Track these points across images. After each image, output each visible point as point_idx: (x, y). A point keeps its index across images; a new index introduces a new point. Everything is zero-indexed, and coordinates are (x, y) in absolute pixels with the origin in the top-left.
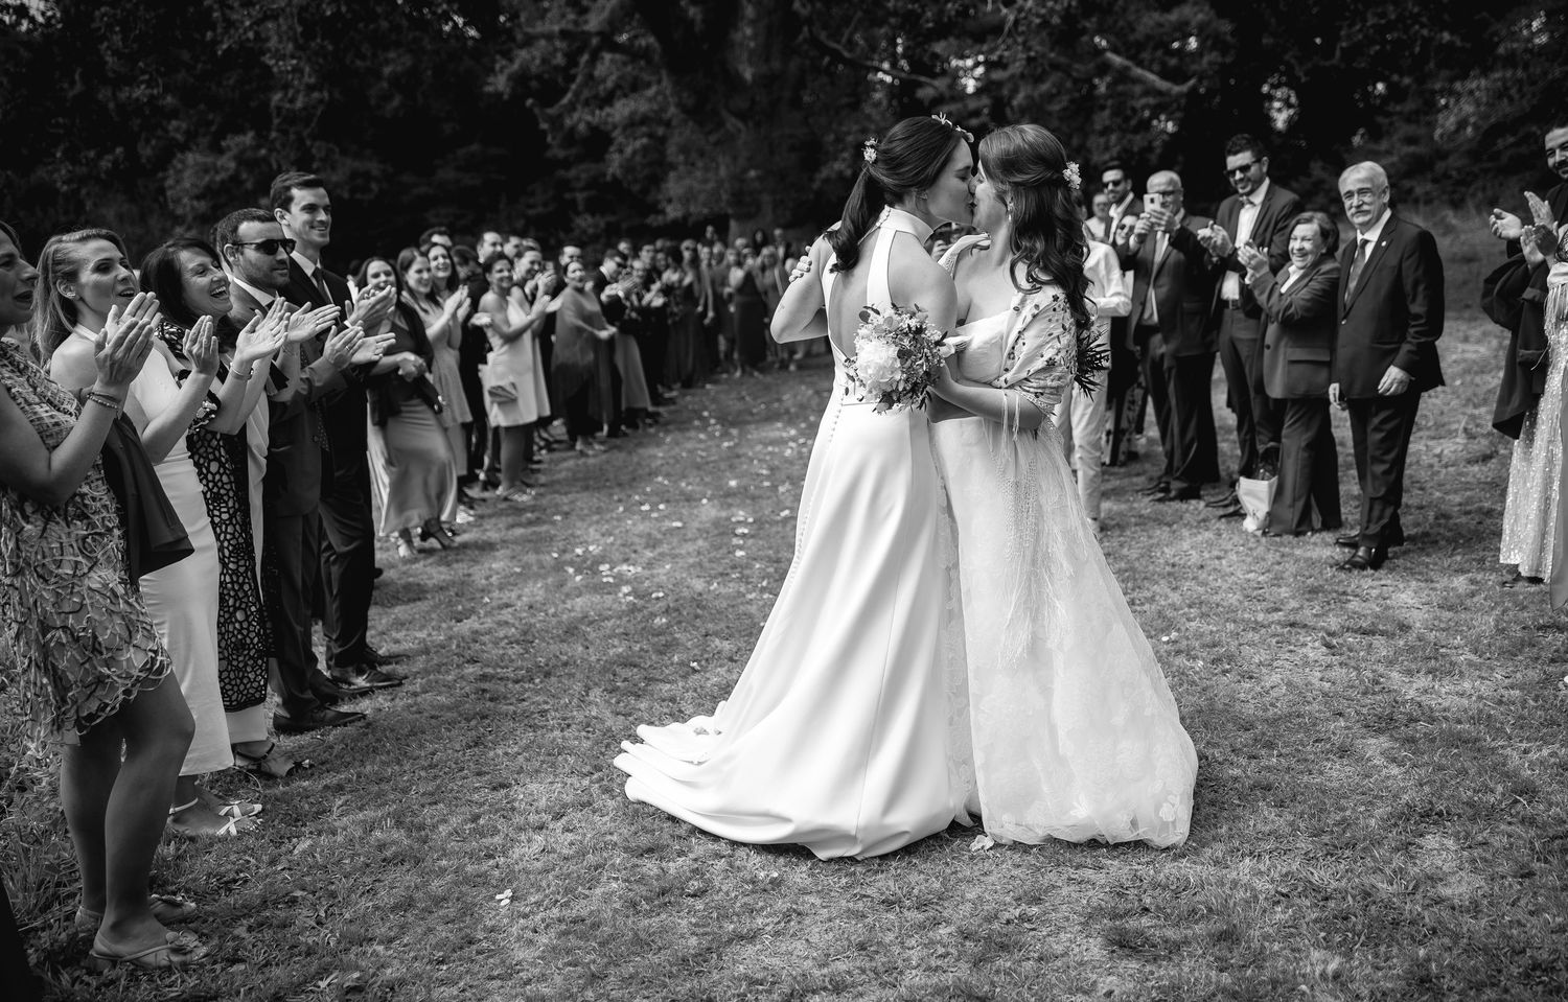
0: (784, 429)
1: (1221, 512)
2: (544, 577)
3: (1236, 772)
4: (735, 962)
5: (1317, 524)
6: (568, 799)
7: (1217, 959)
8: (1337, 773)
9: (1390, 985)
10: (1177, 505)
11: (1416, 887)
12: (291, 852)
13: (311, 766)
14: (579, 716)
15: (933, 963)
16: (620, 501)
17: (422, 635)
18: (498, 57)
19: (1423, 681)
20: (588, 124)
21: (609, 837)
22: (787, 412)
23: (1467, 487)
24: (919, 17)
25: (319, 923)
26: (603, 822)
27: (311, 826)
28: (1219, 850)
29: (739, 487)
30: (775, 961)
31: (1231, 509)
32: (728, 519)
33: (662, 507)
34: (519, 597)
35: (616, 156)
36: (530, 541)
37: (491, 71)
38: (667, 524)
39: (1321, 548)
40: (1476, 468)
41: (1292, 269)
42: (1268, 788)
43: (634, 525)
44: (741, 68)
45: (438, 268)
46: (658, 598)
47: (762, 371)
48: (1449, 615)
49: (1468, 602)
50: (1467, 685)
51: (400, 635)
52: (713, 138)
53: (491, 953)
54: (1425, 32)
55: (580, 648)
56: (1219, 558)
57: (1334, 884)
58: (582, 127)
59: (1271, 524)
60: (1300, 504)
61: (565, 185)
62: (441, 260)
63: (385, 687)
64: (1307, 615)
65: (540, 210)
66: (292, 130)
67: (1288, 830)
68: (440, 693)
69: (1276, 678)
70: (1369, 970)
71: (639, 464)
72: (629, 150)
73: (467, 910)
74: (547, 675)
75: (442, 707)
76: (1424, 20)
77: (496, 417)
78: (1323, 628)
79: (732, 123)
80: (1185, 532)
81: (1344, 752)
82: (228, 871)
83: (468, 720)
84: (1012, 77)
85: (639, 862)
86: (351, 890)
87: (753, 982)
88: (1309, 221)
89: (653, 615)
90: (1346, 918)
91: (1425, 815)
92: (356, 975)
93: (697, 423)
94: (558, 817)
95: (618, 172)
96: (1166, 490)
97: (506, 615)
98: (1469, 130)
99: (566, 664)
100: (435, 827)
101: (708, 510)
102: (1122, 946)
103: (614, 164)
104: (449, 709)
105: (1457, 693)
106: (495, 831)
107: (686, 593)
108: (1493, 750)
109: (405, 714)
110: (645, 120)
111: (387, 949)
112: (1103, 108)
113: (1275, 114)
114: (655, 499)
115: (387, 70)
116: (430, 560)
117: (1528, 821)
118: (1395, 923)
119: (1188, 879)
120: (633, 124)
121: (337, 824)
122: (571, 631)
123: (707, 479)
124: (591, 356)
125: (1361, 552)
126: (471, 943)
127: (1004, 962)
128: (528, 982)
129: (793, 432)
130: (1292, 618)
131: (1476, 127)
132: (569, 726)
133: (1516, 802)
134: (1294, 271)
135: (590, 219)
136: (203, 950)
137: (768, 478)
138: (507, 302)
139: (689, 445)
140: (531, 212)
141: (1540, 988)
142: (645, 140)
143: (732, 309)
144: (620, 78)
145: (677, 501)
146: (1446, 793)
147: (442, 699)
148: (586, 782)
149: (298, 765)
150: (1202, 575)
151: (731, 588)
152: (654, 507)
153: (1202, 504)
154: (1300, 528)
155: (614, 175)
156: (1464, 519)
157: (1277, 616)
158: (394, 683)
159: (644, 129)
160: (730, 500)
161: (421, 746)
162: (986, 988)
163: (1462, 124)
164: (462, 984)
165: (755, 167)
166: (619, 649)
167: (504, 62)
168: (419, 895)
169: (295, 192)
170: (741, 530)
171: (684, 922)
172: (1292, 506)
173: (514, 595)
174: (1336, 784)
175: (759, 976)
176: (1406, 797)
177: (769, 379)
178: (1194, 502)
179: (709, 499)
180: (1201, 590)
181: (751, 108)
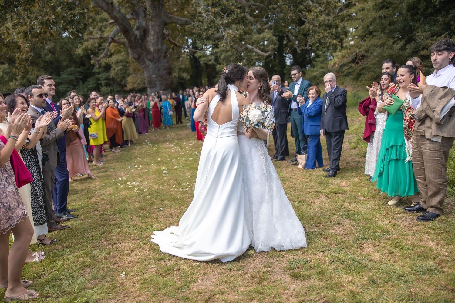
0: (169, 144)
1: (292, 164)
2: (112, 186)
3: (313, 230)
4: (193, 288)
5: (317, 166)
6: (135, 246)
7: (320, 279)
8: (338, 230)
9: (365, 283)
10: (280, 162)
11: (365, 257)
12: (56, 265)
13: (57, 241)
14: (132, 224)
15: (246, 285)
16: (128, 165)
17: (80, 203)
18: (79, 44)
19: (353, 205)
20: (105, 62)
21: (149, 256)
22: (169, 140)
23: (352, 155)
24: (202, 34)
25: (70, 285)
26: (146, 252)
27: (61, 258)
28: (313, 251)
29: (161, 160)
30: (203, 287)
31: (294, 163)
32: (160, 169)
33: (141, 166)
34: (106, 192)
35: (113, 71)
36: (105, 177)
37: (77, 48)
38: (143, 171)
39: (319, 172)
40: (353, 151)
41: (310, 101)
42: (321, 234)
43: (134, 171)
44: (150, 47)
45: (76, 102)
46: (146, 191)
47: (160, 129)
48: (355, 188)
49: (359, 184)
50: (364, 205)
51: (74, 204)
52: (143, 66)
53: (124, 290)
54: (330, 40)
55: (127, 205)
56: (294, 175)
57: (344, 258)
58: (103, 63)
59: (306, 166)
60: (313, 161)
61: (98, 79)
62: (77, 100)
63: (73, 218)
64: (320, 189)
65: (92, 86)
66: (22, 64)
67: (329, 244)
68: (90, 219)
69: (316, 206)
70: (359, 279)
71: (131, 155)
72: (116, 70)
73: (113, 279)
74: (120, 213)
75: (91, 223)
76: (329, 37)
77: (92, 143)
78: (325, 193)
79: (148, 62)
80: (284, 169)
81: (338, 224)
82: (39, 272)
83: (100, 226)
84: (220, 51)
85: (159, 263)
86: (77, 276)
87: (199, 293)
88: (312, 89)
89: (146, 196)
90: (349, 266)
91: (363, 239)
92: (86, 298)
93: (144, 143)
94: (133, 252)
95: (114, 76)
96: (277, 158)
97: (103, 197)
98: (337, 65)
99: (124, 210)
100: (98, 256)
101: (154, 167)
102: (295, 277)
103: (112, 73)
104: (94, 223)
105: (363, 208)
106: (116, 257)
107: (153, 189)
108: (375, 221)
109: (81, 226)
110: (121, 61)
111: (92, 291)
112: (244, 59)
113: (286, 61)
114: (138, 164)
115: (47, 47)
116: (77, 183)
117: (389, 239)
118: (362, 267)
119: (307, 259)
120: (117, 62)
121: (68, 257)
122: (123, 201)
123: (152, 158)
124: (116, 126)
125: (331, 172)
126: (116, 287)
127: (265, 283)
128: (136, 297)
129: (172, 145)
130: (317, 190)
131: (338, 65)
132: (129, 227)
133: (384, 234)
134: (311, 102)
135: (106, 88)
136: (38, 294)
137: (168, 158)
138: (95, 111)
139: (144, 149)
140: (89, 86)
141: (402, 281)
142: (121, 67)
143: (151, 112)
144: (115, 50)
145: (145, 165)
146: (367, 233)
147: (90, 221)
148: (138, 242)
149: (53, 241)
150: (291, 180)
151: (166, 188)
152: (139, 166)
153: (286, 162)
154: (313, 167)
155: (112, 76)
156: (353, 164)
157: (313, 190)
158: (75, 217)
159: (121, 64)
160: (159, 164)
161: (88, 234)
162: (262, 290)
163: (335, 64)
164: (117, 299)
165: (155, 74)
166: (138, 205)
167: (81, 45)
168: (98, 275)
169: (45, 81)
170: (164, 172)
171: (176, 278)
172: (311, 161)
173: (104, 191)
174: (339, 232)
175: (201, 291)
176: (357, 235)
177: (162, 131)
178: (284, 161)
179: (154, 164)
180: (292, 184)
181: (153, 58)
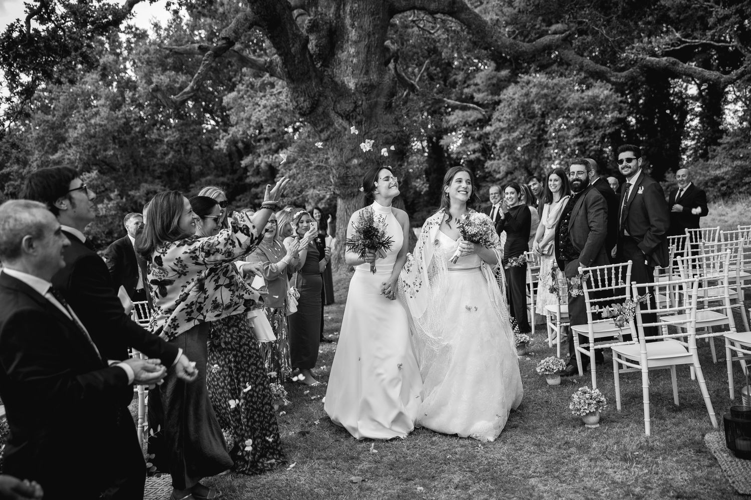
18: (222, 132)
20: (266, 163)
37: (218, 138)
58: (263, 165)
79: (339, 123)
115: (166, 140)
120: (289, 162)
167: (224, 134)
181: (354, 110)
